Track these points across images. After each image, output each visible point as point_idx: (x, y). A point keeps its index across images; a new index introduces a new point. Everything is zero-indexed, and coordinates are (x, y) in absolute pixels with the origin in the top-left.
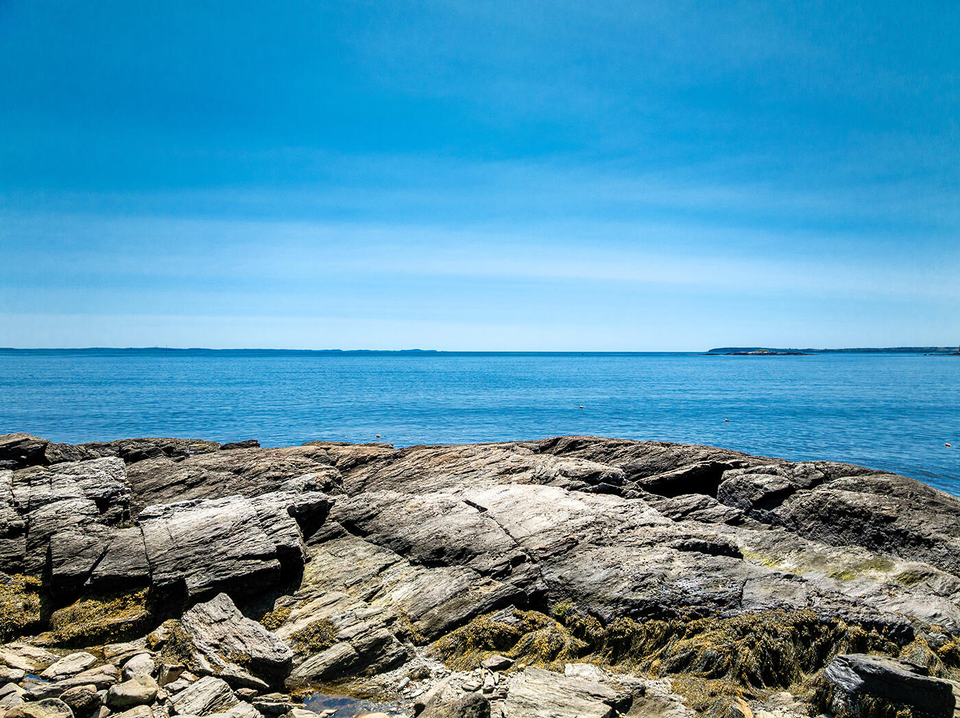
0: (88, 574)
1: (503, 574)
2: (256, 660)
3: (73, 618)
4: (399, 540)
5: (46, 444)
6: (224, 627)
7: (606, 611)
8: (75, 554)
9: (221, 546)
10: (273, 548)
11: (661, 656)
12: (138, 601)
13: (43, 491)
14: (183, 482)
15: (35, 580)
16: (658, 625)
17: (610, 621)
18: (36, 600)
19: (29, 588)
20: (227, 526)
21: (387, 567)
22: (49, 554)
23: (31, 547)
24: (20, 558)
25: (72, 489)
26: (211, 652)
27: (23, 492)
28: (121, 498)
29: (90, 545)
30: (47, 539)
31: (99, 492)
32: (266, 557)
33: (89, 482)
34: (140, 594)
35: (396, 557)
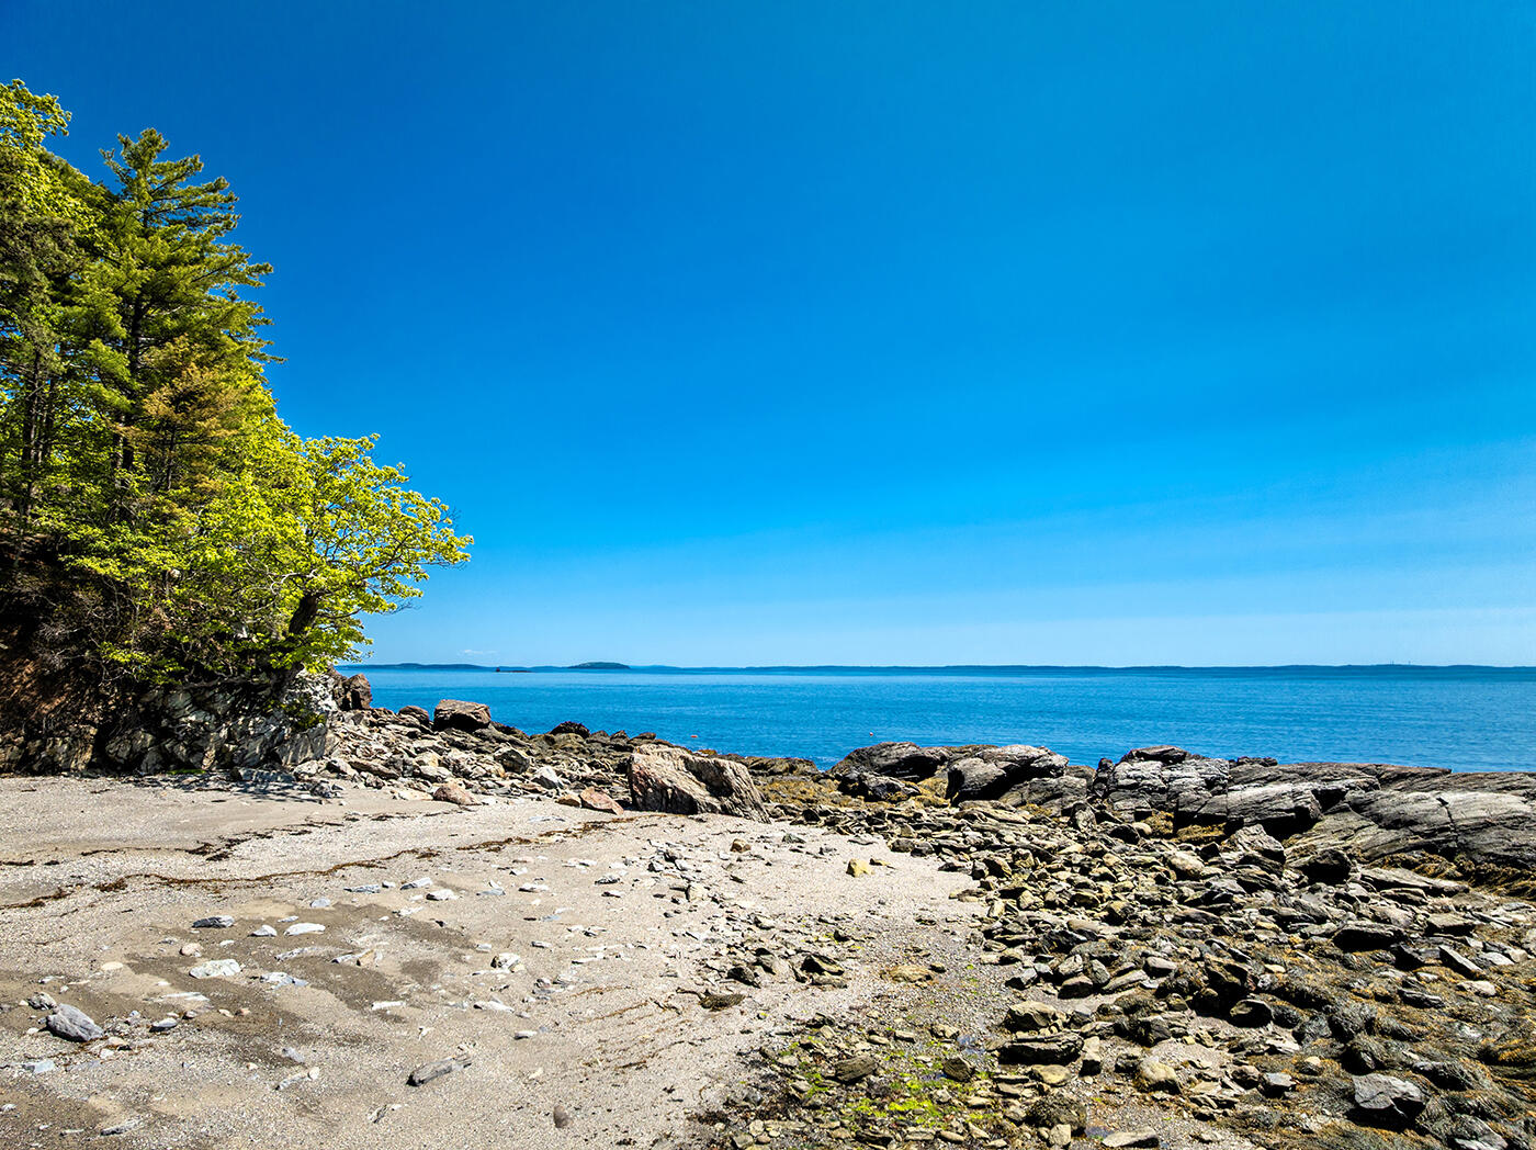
0: (1196, 813)
1: (1428, 836)
2: (1266, 850)
3: (1187, 833)
4: (1377, 814)
5: (1185, 754)
6: (1255, 837)
7: (1479, 858)
8: (1190, 803)
9: (1267, 805)
10: (1293, 806)
11: (1506, 887)
12: (1220, 829)
13: (1176, 773)
14: (1265, 778)
15: (1171, 815)
16: (1510, 870)
17: (1481, 864)
18: (1171, 824)
19: (1168, 818)
20: (1272, 795)
21: (1363, 827)
22: (1177, 803)
23: (1169, 799)
24: (1164, 803)
25: (1194, 773)
26: (1246, 846)
27: (1167, 773)
28: (1222, 782)
29: (1198, 799)
30: (1177, 795)
31: (1209, 777)
32: (1288, 811)
33: (1203, 771)
34: (1221, 825)
35: (1372, 823)
